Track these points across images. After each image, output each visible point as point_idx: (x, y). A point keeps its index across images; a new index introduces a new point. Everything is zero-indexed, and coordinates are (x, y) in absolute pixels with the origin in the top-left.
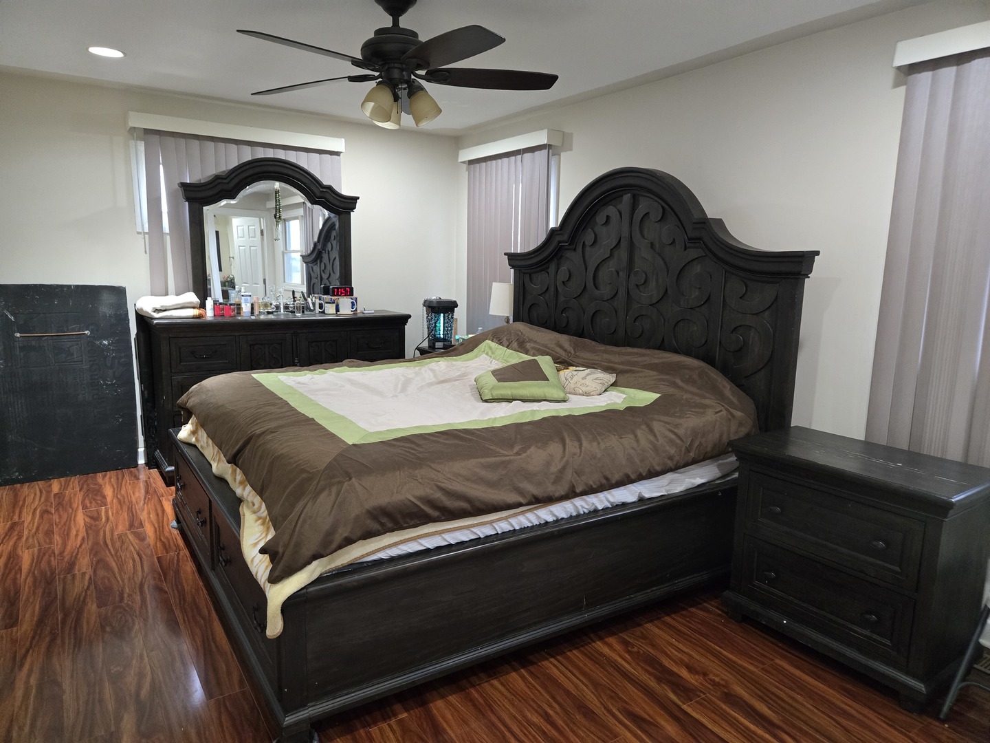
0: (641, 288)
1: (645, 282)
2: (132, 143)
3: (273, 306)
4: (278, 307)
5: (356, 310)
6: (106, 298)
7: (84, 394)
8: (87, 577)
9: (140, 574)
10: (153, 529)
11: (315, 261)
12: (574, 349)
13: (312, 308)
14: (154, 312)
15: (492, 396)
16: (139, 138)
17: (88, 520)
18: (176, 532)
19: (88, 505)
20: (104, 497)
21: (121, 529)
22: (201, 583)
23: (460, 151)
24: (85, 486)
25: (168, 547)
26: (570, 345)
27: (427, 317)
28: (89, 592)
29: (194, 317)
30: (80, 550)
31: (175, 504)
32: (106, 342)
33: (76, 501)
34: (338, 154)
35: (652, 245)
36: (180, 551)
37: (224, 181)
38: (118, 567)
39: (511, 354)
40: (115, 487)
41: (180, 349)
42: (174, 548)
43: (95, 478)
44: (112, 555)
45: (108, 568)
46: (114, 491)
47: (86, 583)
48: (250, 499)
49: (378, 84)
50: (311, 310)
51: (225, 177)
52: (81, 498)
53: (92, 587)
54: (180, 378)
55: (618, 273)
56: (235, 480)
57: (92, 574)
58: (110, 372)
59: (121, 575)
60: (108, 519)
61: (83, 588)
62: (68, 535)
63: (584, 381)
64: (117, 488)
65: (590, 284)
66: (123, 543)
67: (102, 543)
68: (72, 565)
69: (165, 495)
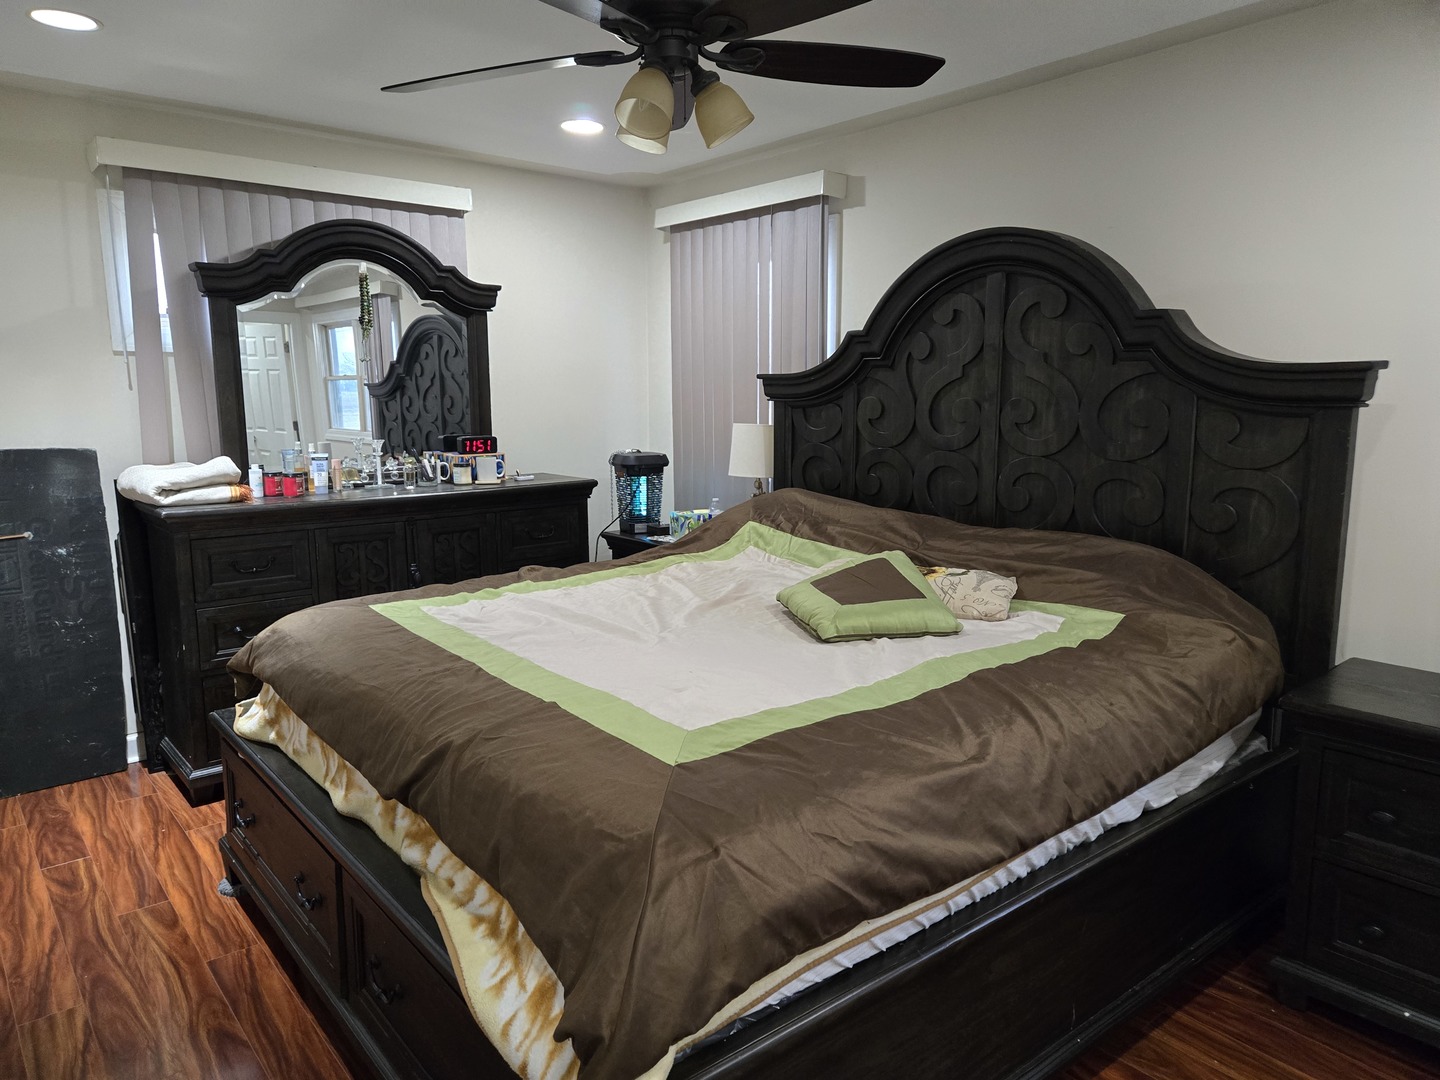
0: (1025, 429)
1: (1033, 418)
2: (101, 193)
3: (363, 475)
4: (372, 476)
5: (504, 477)
6: (62, 471)
7: (25, 647)
8: (79, 1022)
9: (184, 1004)
10: (185, 900)
11: (392, 394)
12: (921, 535)
13: (431, 475)
14: (160, 494)
15: (838, 631)
16: (114, 186)
17: (55, 889)
18: (231, 903)
19: (51, 856)
20: (78, 837)
21: (124, 904)
22: (310, 1017)
23: (658, 211)
24: (37, 816)
25: (224, 939)
26: (911, 528)
27: (618, 482)
28: (90, 1058)
29: (231, 501)
30: (54, 958)
31: (228, 850)
32: (62, 551)
33: (25, 848)
34: (458, 213)
35: (1046, 356)
36: (249, 946)
37: (272, 260)
38: (137, 992)
39: (802, 545)
40: (95, 815)
41: (210, 558)
42: (237, 940)
43: (52, 797)
44: (119, 966)
45: (120, 998)
46: (94, 824)
47: (80, 1036)
48: (445, 873)
49: (643, 67)
50: (429, 479)
51: (273, 253)
52: (33, 842)
53: (94, 1046)
54: (211, 610)
55: (979, 406)
56: (393, 826)
57: (89, 1014)
58: (72, 605)
59: (147, 1013)
60: (94, 885)
61: (76, 1047)
62: (23, 924)
63: (978, 595)
64: (100, 817)
65: (924, 422)
66: (135, 936)
67: (94, 941)
68: (42, 994)
69: (192, 824)
